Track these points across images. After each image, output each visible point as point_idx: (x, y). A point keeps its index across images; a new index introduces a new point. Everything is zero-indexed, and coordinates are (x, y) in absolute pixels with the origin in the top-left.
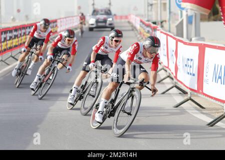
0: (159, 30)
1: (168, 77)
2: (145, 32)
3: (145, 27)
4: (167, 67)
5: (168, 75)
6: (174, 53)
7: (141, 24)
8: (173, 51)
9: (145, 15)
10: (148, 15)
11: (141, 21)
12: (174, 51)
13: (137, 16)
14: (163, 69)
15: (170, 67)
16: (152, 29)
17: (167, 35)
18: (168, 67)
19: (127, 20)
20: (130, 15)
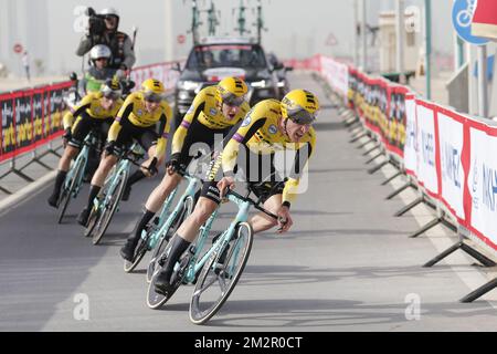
0: (411, 97)
1: (440, 221)
2: (366, 101)
3: (366, 90)
4: (434, 195)
5: (439, 216)
6: (457, 158)
7: (353, 80)
8: (455, 152)
9: (358, 57)
10: (366, 58)
11: (353, 74)
12: (459, 152)
13: (338, 58)
14: (424, 201)
15: (444, 196)
16: (386, 94)
17: (436, 110)
18: (438, 196)
19: (308, 72)
20: (318, 57)
